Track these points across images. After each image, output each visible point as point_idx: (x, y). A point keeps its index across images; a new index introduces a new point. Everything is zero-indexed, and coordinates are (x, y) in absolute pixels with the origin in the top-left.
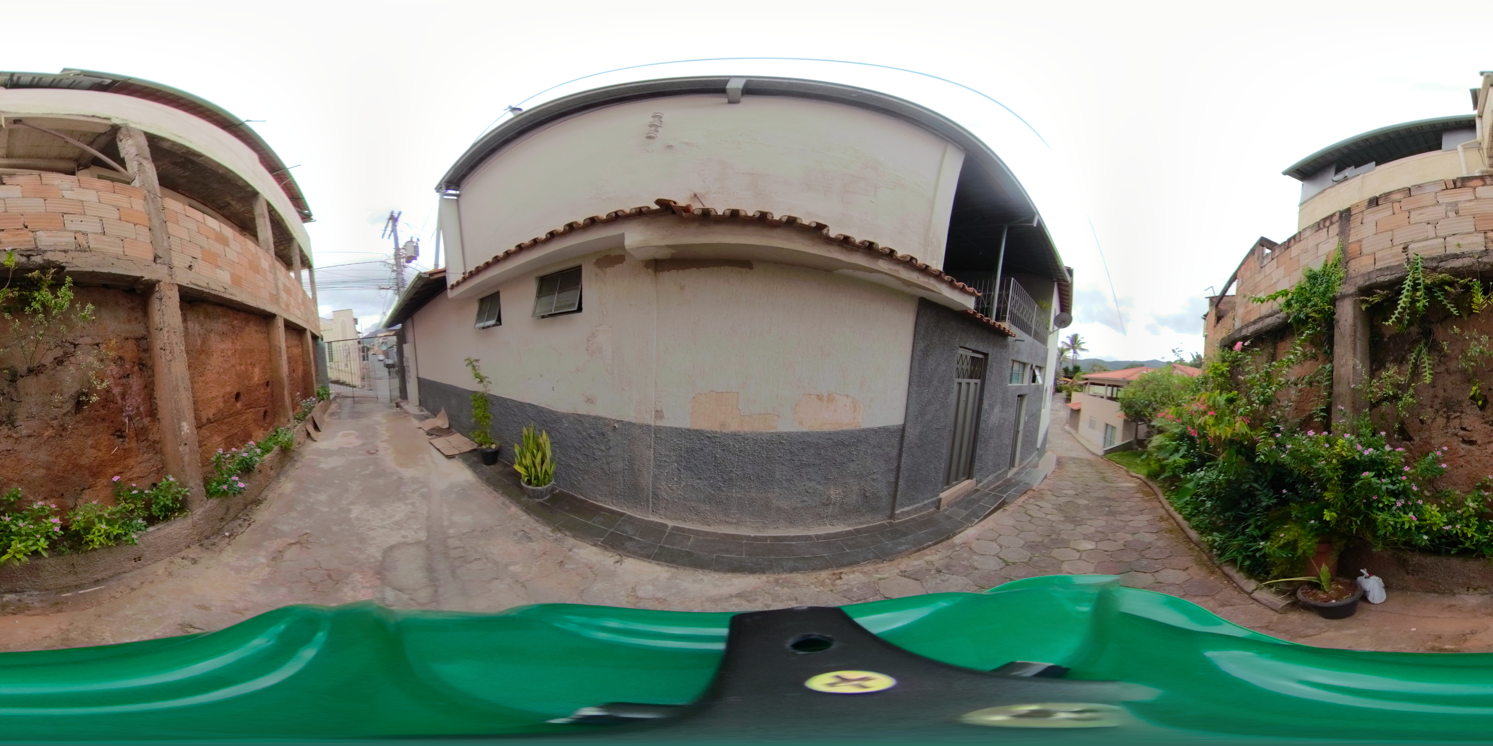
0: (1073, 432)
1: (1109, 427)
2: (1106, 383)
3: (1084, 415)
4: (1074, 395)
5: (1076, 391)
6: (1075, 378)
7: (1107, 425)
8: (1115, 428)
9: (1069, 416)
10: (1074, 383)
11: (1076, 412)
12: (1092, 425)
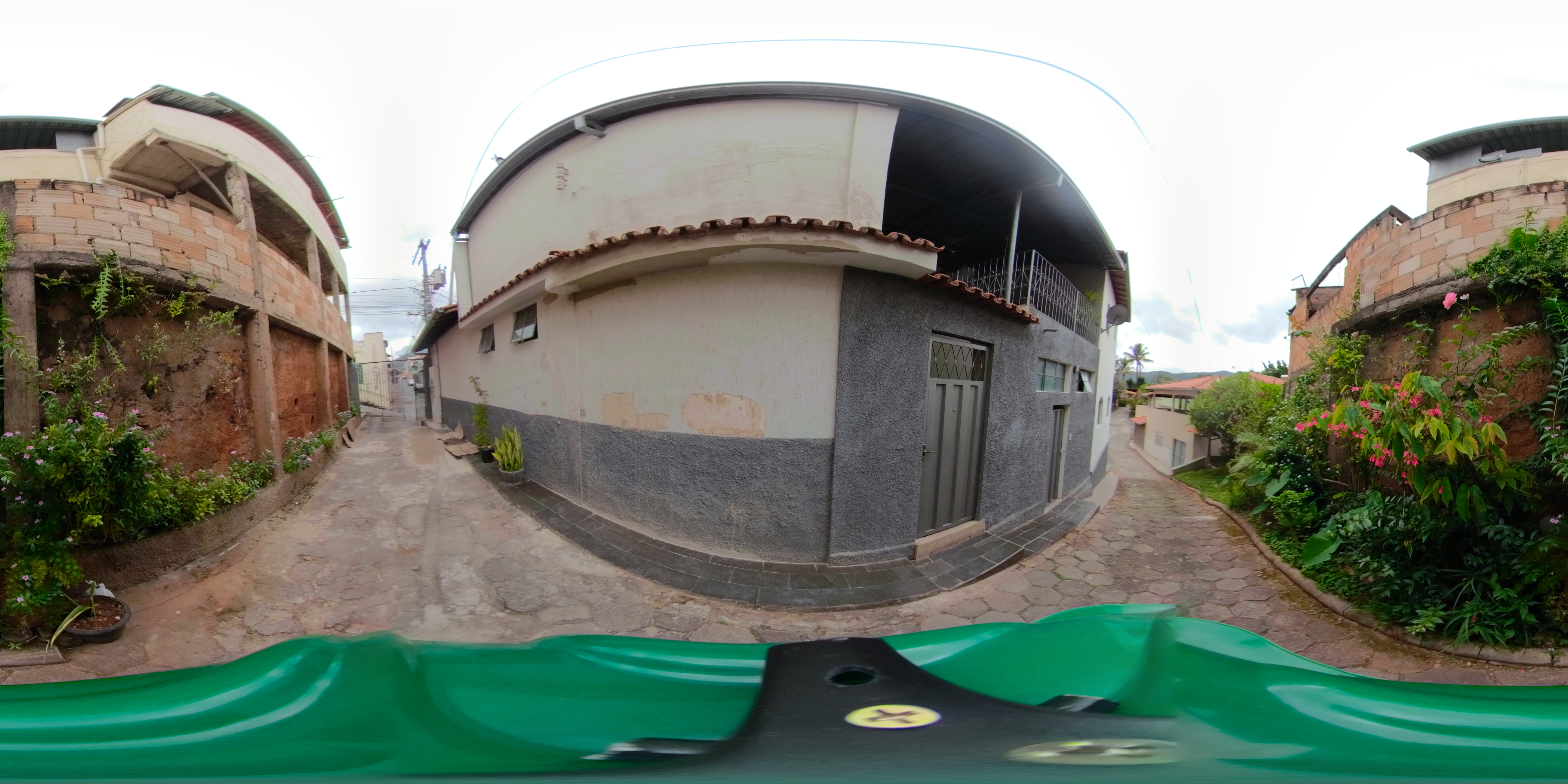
0: (1138, 449)
1: (1177, 443)
2: (1173, 394)
3: (1149, 431)
4: (1138, 408)
5: (1141, 404)
6: (1139, 391)
7: (1175, 441)
8: (1185, 443)
9: (1133, 432)
10: (1139, 396)
11: (1141, 428)
12: (1159, 441)
